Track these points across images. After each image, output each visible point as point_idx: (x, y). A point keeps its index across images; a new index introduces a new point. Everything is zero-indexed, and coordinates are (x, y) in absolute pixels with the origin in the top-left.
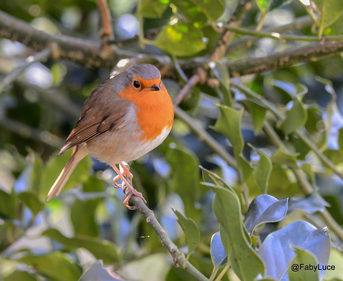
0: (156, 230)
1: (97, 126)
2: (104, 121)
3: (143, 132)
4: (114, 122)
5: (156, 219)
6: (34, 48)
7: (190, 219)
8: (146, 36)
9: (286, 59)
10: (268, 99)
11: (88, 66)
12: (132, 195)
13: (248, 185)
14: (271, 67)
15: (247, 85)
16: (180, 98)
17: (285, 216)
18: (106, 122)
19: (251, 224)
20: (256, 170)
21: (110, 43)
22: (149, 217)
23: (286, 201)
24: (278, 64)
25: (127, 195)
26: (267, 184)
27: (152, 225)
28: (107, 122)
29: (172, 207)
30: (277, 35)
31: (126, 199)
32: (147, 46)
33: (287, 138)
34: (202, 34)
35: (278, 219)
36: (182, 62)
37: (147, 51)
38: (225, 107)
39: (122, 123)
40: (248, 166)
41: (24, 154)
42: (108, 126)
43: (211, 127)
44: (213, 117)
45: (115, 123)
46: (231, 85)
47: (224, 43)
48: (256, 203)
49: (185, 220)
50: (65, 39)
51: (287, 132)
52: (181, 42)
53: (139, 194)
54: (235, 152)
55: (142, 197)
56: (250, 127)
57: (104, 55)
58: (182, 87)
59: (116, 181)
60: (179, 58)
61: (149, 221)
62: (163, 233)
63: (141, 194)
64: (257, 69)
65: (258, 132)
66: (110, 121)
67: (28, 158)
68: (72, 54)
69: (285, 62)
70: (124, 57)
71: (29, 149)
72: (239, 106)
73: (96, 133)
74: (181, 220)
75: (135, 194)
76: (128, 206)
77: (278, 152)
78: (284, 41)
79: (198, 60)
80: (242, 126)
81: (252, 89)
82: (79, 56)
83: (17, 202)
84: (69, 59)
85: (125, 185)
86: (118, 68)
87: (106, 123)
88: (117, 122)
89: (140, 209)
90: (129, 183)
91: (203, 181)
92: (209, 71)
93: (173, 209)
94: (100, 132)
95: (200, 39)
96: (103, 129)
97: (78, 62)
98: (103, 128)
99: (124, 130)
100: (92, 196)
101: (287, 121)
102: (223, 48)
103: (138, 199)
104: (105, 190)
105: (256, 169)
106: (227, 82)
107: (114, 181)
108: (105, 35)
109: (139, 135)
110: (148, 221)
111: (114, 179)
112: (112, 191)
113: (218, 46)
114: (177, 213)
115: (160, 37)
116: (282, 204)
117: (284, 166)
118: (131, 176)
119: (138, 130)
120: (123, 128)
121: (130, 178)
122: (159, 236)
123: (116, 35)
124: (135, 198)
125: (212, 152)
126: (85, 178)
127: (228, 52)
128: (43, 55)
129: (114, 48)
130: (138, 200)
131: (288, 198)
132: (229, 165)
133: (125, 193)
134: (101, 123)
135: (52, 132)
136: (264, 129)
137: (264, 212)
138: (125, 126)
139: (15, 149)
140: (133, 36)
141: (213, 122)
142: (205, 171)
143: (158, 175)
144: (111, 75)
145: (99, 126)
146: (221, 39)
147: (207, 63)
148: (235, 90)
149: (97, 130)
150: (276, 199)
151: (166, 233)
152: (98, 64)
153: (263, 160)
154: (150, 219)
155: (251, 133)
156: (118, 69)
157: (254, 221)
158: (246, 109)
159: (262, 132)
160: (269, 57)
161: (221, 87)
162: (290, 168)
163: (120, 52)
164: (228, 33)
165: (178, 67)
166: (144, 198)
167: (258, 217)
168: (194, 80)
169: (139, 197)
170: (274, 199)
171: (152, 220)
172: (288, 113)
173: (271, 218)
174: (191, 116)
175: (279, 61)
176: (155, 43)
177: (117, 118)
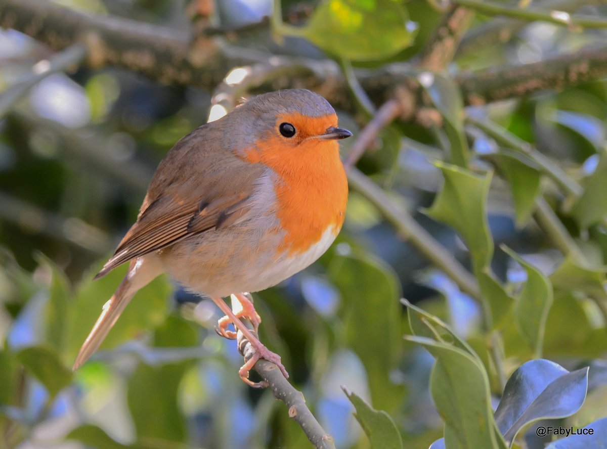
0: (309, 433)
1: (189, 218)
2: (205, 209)
3: (285, 233)
4: (227, 212)
5: (309, 411)
6: (49, 44)
7: (382, 412)
8: (286, 19)
9: (584, 67)
10: (544, 149)
11: (165, 81)
12: (260, 359)
13: (502, 332)
14: (552, 83)
15: (499, 121)
16: (358, 148)
17: (581, 406)
18: (208, 211)
19: (510, 423)
20: (518, 302)
21: (211, 33)
22: (294, 406)
23: (585, 375)
24: (567, 79)
25: (248, 358)
26: (542, 332)
27: (301, 424)
28: (212, 211)
29: (345, 386)
30: (563, 17)
31: (245, 366)
32: (290, 40)
33: (584, 234)
34: (404, 13)
35: (569, 412)
36: (364, 73)
37: (289, 50)
38: (454, 169)
39: (243, 214)
40: (502, 293)
41: (30, 266)
42: (213, 219)
43: (423, 211)
44: (427, 188)
45: (229, 213)
46: (467, 122)
47: (451, 33)
48: (522, 377)
49: (370, 414)
50: (115, 24)
51: (585, 221)
52: (361, 31)
53: (273, 357)
54: (475, 264)
55: (280, 364)
56: (506, 210)
57: (199, 57)
58: (362, 127)
59: (225, 326)
60: (356, 64)
61: (295, 414)
62: (324, 440)
63: (277, 358)
64: (521, 88)
65: (523, 221)
66: (217, 210)
67: (37, 275)
68: (130, 57)
69: (580, 75)
70: (240, 63)
71: (41, 258)
72: (483, 166)
73: (186, 232)
74: (363, 414)
75: (267, 357)
76: (248, 380)
77: (565, 265)
78: (579, 30)
79: (397, 69)
80: (488, 208)
81: (511, 129)
82: (145, 60)
83: (15, 366)
84: (124, 67)
85: (244, 337)
86: (227, 86)
87: (208, 213)
88: (233, 211)
89: (276, 389)
90: (251, 332)
91: (411, 334)
92: (419, 94)
93: (345, 391)
94: (194, 230)
95: (401, 24)
96: (199, 225)
97: (142, 73)
98: (202, 222)
99: (245, 229)
100: (172, 356)
101: (585, 197)
102: (449, 44)
103: (271, 368)
104: (199, 344)
105: (518, 299)
106: (458, 116)
107: (219, 325)
108: (200, 16)
109: (277, 239)
110: (291, 413)
111: (220, 321)
112: (214, 345)
113: (439, 38)
114: (354, 399)
115: (316, 21)
116: (575, 381)
117: (579, 294)
118: (257, 319)
119: (275, 230)
120: (242, 224)
121: (254, 324)
122: (316, 446)
123: (223, 15)
124: (264, 365)
125: (427, 263)
126: (158, 317)
127: (460, 52)
128: (70, 58)
129: (219, 43)
130: (270, 370)
131: (588, 368)
132: (463, 290)
133: (244, 355)
134: (196, 212)
135: (87, 219)
136: (536, 216)
137: (539, 397)
138: (250, 220)
139: (11, 256)
140: (258, 18)
141: (428, 199)
142: (414, 311)
143: (312, 311)
144: (212, 101)
145: (193, 219)
146: (445, 24)
147: (415, 75)
148: (475, 133)
149: (188, 226)
150: (562, 369)
151: (330, 441)
152: (184, 77)
153: (533, 279)
154: (297, 410)
155: (509, 222)
156: (228, 89)
157: (516, 415)
158: (499, 172)
159: (532, 221)
160: (548, 64)
161: (446, 126)
162: (591, 297)
163: (232, 52)
164: (461, 13)
165: (354, 85)
166: (283, 368)
167: (525, 408)
168: (389, 111)
169: (274, 363)
170: (559, 369)
171: (300, 412)
172: (586, 181)
173: (553, 411)
174: (382, 186)
175: (567, 72)
176: (307, 33)
177: (233, 203)
